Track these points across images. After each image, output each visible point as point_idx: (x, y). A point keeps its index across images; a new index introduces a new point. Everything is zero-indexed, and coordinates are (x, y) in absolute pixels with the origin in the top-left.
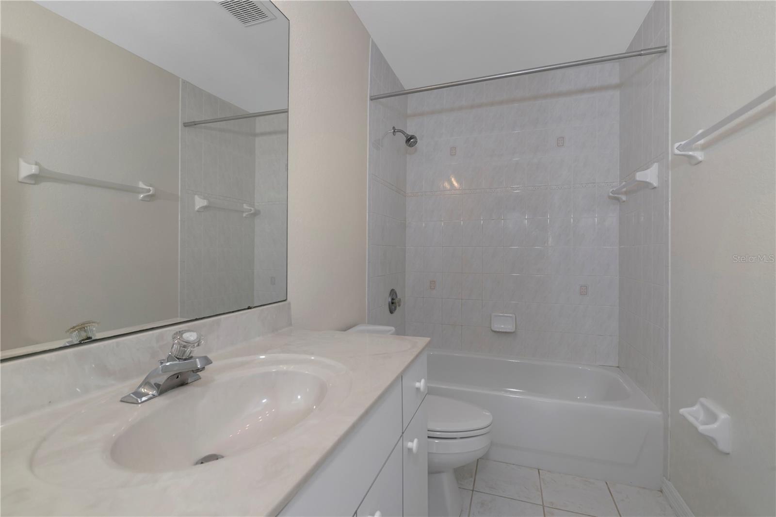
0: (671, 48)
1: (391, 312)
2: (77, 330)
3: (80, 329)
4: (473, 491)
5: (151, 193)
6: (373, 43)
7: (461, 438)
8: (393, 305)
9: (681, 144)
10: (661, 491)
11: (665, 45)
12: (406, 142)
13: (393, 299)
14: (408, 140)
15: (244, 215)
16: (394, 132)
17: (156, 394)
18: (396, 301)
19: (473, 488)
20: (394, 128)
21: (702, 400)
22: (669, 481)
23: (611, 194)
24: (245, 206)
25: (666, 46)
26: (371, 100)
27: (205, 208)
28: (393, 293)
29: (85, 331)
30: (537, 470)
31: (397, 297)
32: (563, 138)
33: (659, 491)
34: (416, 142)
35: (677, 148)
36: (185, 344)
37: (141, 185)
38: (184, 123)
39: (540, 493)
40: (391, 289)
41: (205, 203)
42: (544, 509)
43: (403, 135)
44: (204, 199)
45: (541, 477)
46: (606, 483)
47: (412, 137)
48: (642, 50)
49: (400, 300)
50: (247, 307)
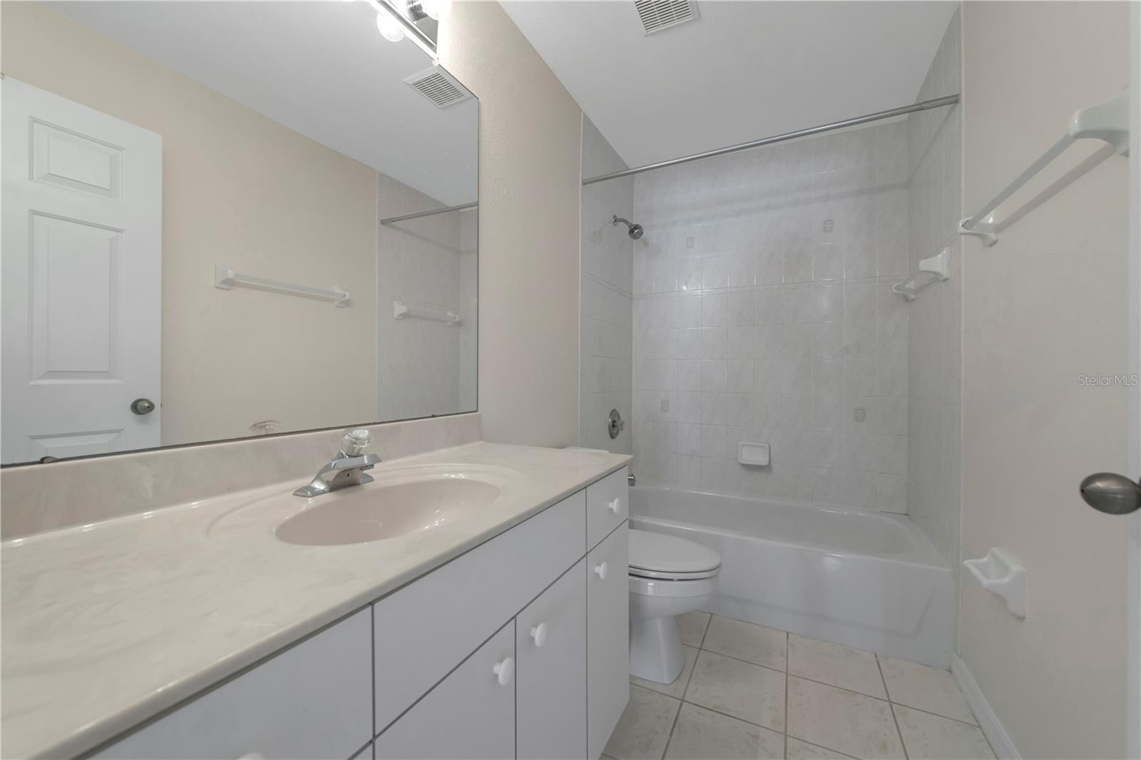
0: (963, 98)
1: (612, 437)
2: (258, 427)
3: (261, 427)
4: (700, 649)
5: (346, 298)
6: (586, 117)
7: (679, 580)
8: (614, 427)
9: (968, 221)
10: (950, 671)
11: (957, 93)
12: (630, 233)
13: (614, 422)
14: (631, 231)
15: (449, 324)
16: (615, 221)
17: (326, 490)
18: (618, 424)
19: (701, 646)
20: (614, 216)
21: (994, 550)
22: (960, 657)
23: (895, 291)
24: (449, 314)
25: (958, 95)
26: (584, 184)
27: (405, 316)
28: (614, 413)
29: (266, 429)
30: (786, 634)
31: (619, 418)
32: (832, 220)
33: (947, 670)
34: (641, 233)
35: (962, 226)
36: (355, 440)
37: (337, 290)
38: (381, 221)
39: (785, 660)
40: (612, 409)
41: (403, 309)
42: (787, 677)
43: (626, 225)
44: (404, 305)
45: (790, 641)
46: (876, 656)
47: (637, 227)
48: (924, 103)
49: (623, 422)
50: (430, 415)
